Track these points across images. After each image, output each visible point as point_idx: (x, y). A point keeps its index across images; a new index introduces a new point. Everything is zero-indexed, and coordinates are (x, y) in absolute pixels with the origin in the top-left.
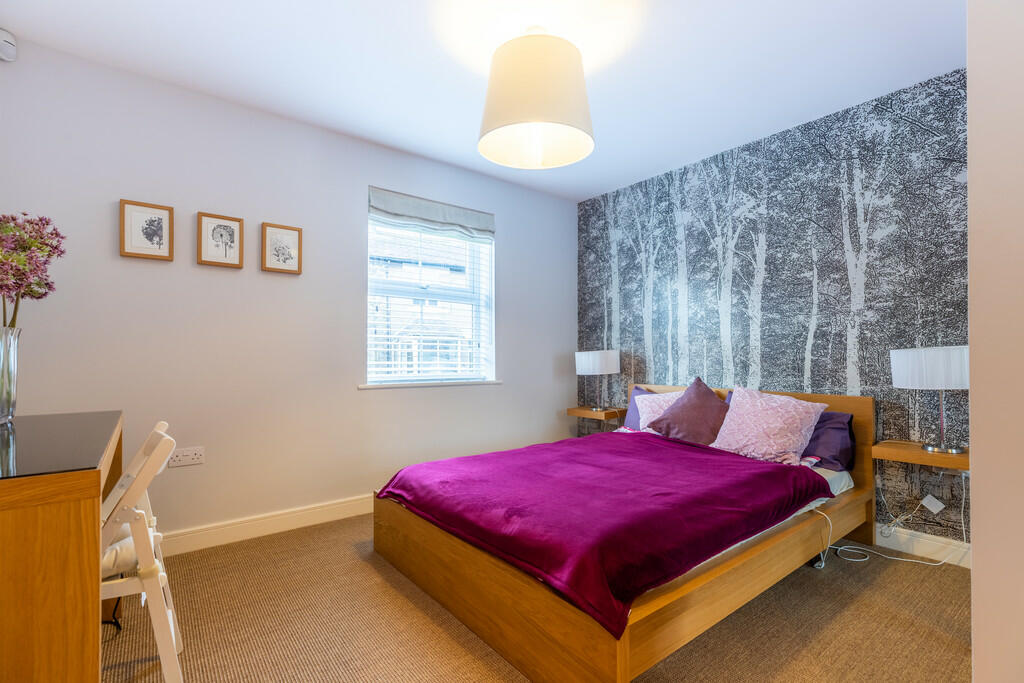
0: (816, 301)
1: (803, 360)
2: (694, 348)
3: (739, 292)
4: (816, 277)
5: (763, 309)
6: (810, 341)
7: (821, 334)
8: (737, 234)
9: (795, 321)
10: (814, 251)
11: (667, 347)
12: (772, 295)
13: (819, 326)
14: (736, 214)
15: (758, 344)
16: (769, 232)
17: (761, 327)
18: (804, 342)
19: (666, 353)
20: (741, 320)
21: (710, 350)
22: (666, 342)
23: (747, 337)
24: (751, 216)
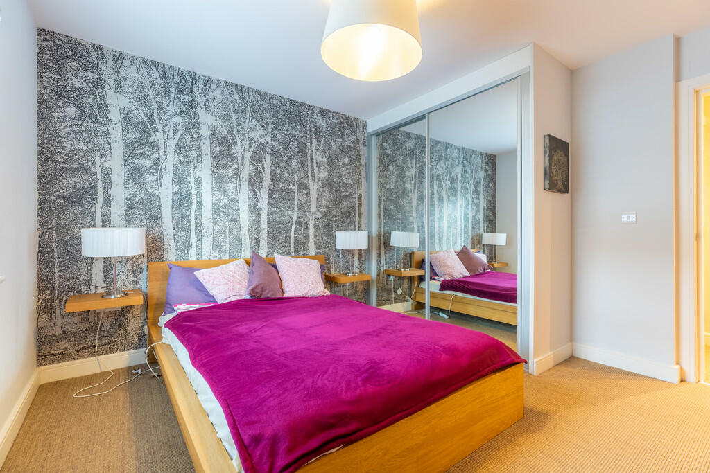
0: (296, 204)
1: (290, 237)
2: (217, 228)
3: (253, 190)
4: (296, 190)
5: (269, 204)
6: (294, 226)
7: (299, 223)
8: (253, 148)
9: (286, 214)
10: (296, 175)
11: (189, 227)
12: (274, 196)
13: (298, 218)
14: (252, 134)
15: (266, 227)
16: (272, 155)
17: (268, 215)
18: (291, 226)
19: (189, 232)
20: (255, 209)
21: (231, 230)
22: (189, 222)
23: (258, 222)
24: (261, 140)
